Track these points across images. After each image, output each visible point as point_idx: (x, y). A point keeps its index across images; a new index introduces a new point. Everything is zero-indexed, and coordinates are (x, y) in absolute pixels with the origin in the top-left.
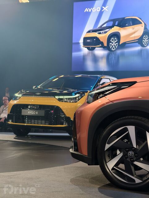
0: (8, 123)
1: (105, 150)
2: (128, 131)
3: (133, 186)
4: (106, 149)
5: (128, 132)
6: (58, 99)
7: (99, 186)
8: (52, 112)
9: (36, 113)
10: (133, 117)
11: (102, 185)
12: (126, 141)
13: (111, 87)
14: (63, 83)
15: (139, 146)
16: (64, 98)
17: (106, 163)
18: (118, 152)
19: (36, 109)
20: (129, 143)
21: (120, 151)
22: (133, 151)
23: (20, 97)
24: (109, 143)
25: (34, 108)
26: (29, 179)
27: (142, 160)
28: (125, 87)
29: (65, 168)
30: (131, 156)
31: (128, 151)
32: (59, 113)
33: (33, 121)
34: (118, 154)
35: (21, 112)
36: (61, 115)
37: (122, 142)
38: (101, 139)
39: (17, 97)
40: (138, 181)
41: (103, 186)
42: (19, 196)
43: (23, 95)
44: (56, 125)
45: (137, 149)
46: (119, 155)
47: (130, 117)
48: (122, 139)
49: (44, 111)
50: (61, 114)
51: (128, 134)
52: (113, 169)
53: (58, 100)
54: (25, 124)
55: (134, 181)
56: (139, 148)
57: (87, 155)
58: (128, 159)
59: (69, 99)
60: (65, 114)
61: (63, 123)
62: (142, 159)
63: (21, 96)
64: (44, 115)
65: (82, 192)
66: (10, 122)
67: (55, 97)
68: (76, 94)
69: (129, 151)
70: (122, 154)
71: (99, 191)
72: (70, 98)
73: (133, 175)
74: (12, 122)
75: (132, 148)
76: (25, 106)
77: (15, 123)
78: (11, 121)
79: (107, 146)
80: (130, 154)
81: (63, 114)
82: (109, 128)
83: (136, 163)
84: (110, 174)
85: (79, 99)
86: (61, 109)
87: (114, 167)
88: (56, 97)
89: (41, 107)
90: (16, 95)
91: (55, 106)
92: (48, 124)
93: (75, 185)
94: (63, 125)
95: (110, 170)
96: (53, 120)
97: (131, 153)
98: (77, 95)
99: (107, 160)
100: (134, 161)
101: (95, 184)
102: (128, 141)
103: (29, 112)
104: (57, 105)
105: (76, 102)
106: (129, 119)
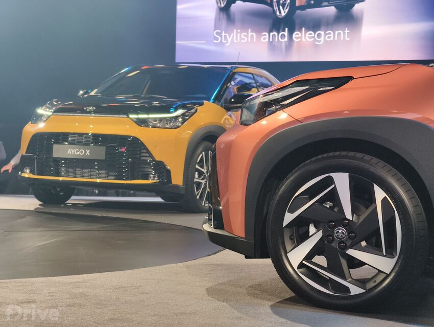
0: (23, 175)
1: (284, 225)
2: (334, 184)
3: (346, 302)
4: (285, 223)
5: (333, 186)
6: (135, 120)
7: (270, 303)
8: (123, 150)
9: (86, 152)
10: (344, 153)
11: (277, 301)
12: (328, 205)
13: (295, 88)
14: (148, 84)
15: (358, 216)
16: (149, 118)
17: (286, 253)
18: (312, 229)
19: (85, 144)
20: (336, 210)
21: (315, 227)
22: (344, 226)
23: (49, 117)
24: (292, 211)
25: (81, 142)
26: (117, 289)
27: (365, 246)
28: (328, 88)
29: (188, 267)
30: (340, 237)
31: (333, 227)
32: (139, 153)
33: (78, 171)
34: (310, 234)
35: (50, 150)
36: (142, 158)
37: (322, 207)
38: (275, 202)
39: (41, 116)
40: (355, 290)
41: (279, 302)
42: (106, 322)
43: (55, 112)
44: (131, 180)
45: (354, 222)
46: (315, 235)
47: (337, 153)
48: (321, 201)
49: (105, 147)
50: (142, 154)
51: (334, 191)
52: (301, 266)
53: (136, 122)
54: (61, 179)
55: (347, 290)
56: (358, 220)
57: (244, 236)
58: (333, 245)
59: (161, 120)
60: (151, 156)
61: (149, 174)
62: (364, 244)
63: (50, 114)
64: (103, 158)
65: (237, 314)
66: (27, 174)
67: (128, 117)
68: (176, 109)
69: (335, 226)
70: (320, 234)
71: (274, 313)
72: (165, 118)
73: (344, 278)
74: (30, 172)
75: (342, 220)
76: (61, 138)
77: (38, 175)
78: (28, 171)
79: (289, 218)
80: (338, 232)
81: (147, 155)
82: (292, 178)
83: (351, 252)
84: (295, 276)
85: (184, 121)
86: (142, 144)
87: (304, 262)
88: (132, 116)
89: (97, 139)
90: (40, 111)
91: (129, 137)
92: (113, 178)
93: (219, 300)
94: (148, 179)
95: (296, 268)
96: (125, 168)
97: (341, 231)
98: (180, 112)
99: (288, 248)
100: (346, 248)
101: (262, 298)
102: (334, 206)
103: (69, 151)
104: (133, 135)
105: (178, 127)
106: (336, 157)
